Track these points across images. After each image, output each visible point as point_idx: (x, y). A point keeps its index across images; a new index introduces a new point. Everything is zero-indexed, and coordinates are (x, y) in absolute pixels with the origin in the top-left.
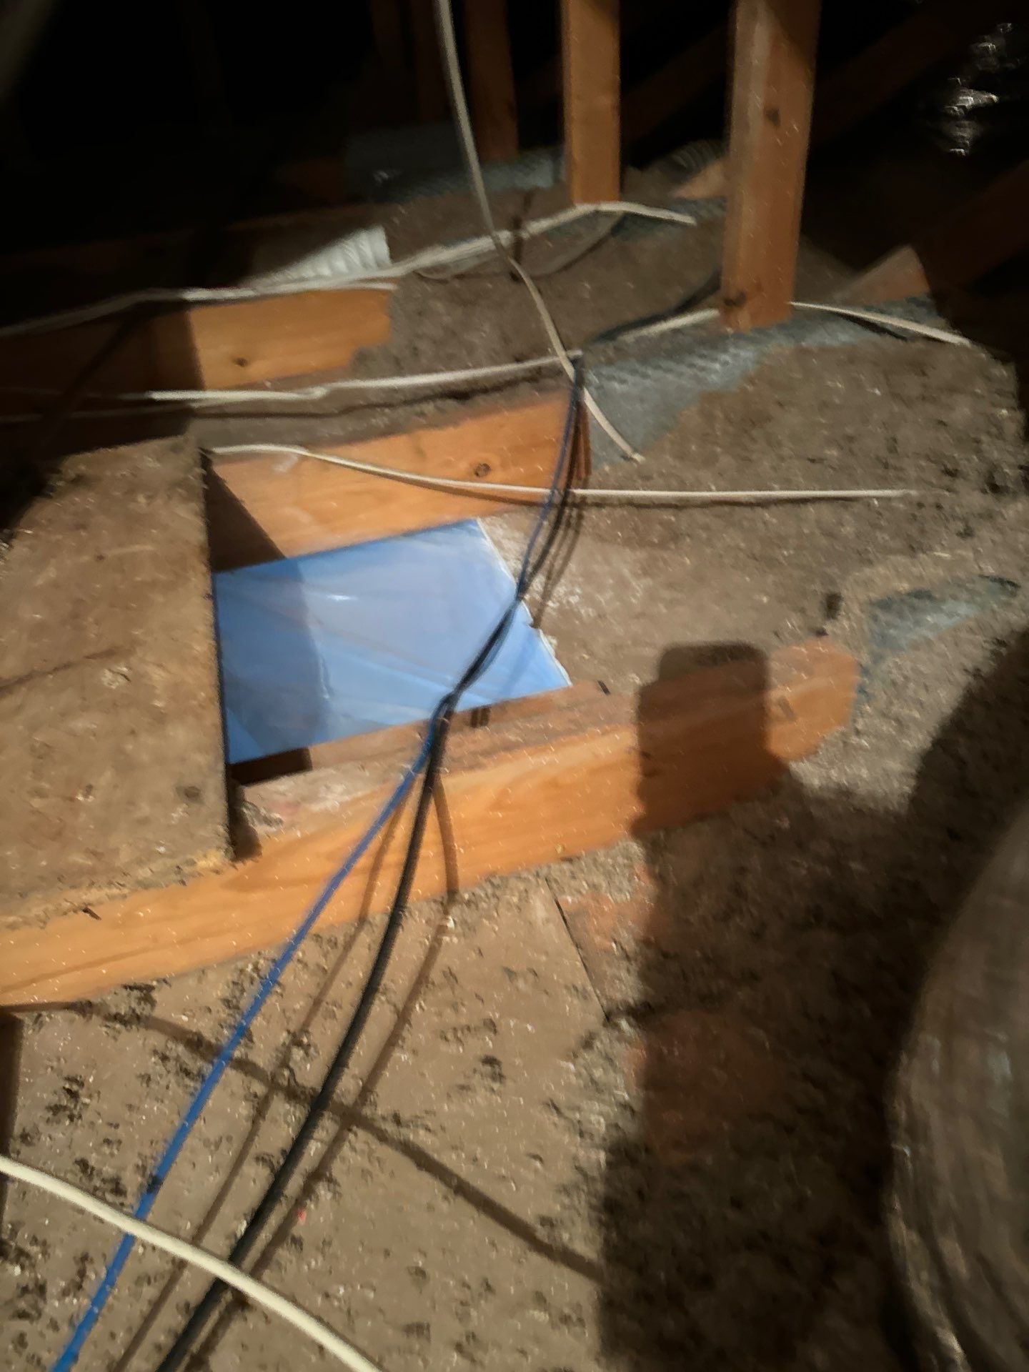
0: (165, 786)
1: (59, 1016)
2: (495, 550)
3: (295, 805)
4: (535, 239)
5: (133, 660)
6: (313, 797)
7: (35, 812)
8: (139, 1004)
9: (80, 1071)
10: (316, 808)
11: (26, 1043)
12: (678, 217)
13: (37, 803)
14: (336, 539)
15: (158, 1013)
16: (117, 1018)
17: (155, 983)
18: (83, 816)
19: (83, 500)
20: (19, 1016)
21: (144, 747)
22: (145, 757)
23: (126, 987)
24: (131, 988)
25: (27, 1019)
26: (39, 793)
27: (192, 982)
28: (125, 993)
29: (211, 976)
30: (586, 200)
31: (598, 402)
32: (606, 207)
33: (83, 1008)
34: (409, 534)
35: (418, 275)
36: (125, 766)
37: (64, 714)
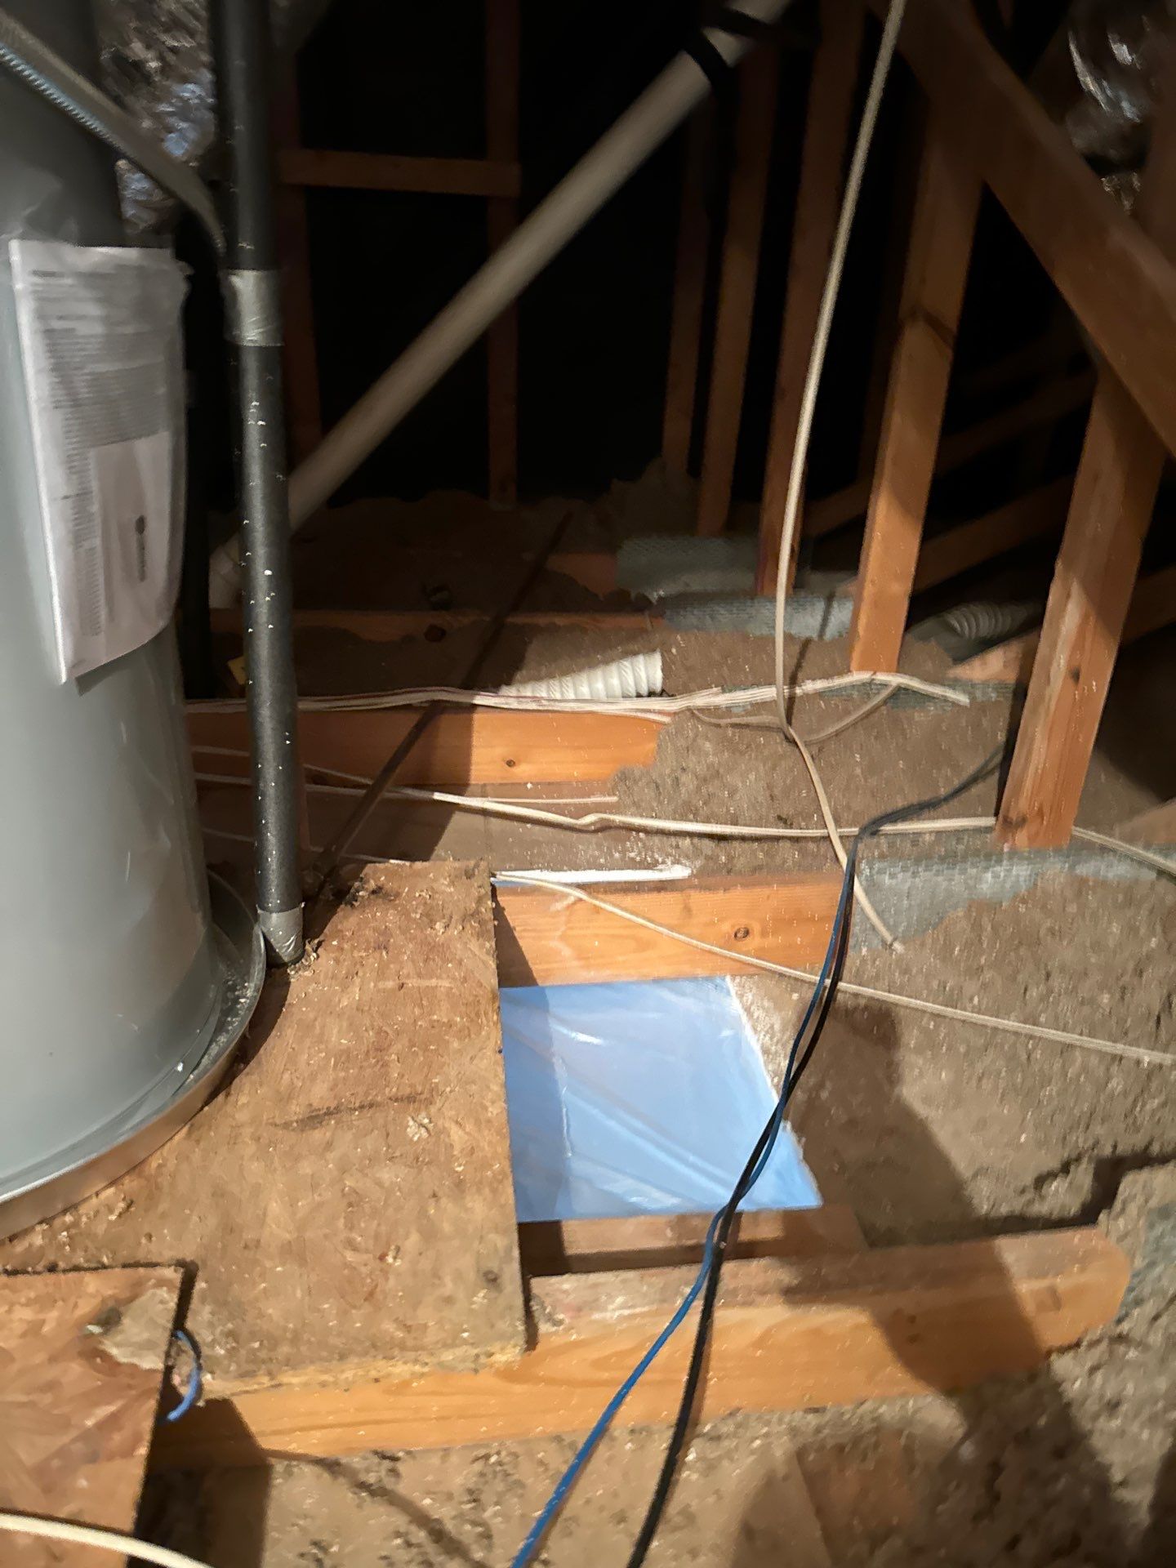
0: (466, 1263)
1: (307, 1469)
2: (744, 1018)
3: (578, 1310)
4: (807, 696)
5: (433, 1110)
6: (594, 1305)
7: (347, 1265)
8: (387, 1475)
9: (325, 1537)
10: (597, 1316)
11: (274, 1493)
12: (951, 694)
13: (350, 1256)
14: (591, 975)
15: (402, 1488)
16: (363, 1486)
17: (401, 1454)
18: (392, 1282)
19: (384, 917)
20: (273, 1461)
21: (446, 1214)
22: (447, 1227)
23: (376, 1453)
24: (384, 1457)
25: (279, 1467)
26: (351, 1245)
27: (435, 1460)
28: (376, 1460)
29: (454, 1459)
30: (862, 668)
31: (867, 892)
32: (881, 677)
33: (331, 1466)
34: (658, 981)
35: (691, 712)
36: (430, 1234)
37: (373, 1159)
